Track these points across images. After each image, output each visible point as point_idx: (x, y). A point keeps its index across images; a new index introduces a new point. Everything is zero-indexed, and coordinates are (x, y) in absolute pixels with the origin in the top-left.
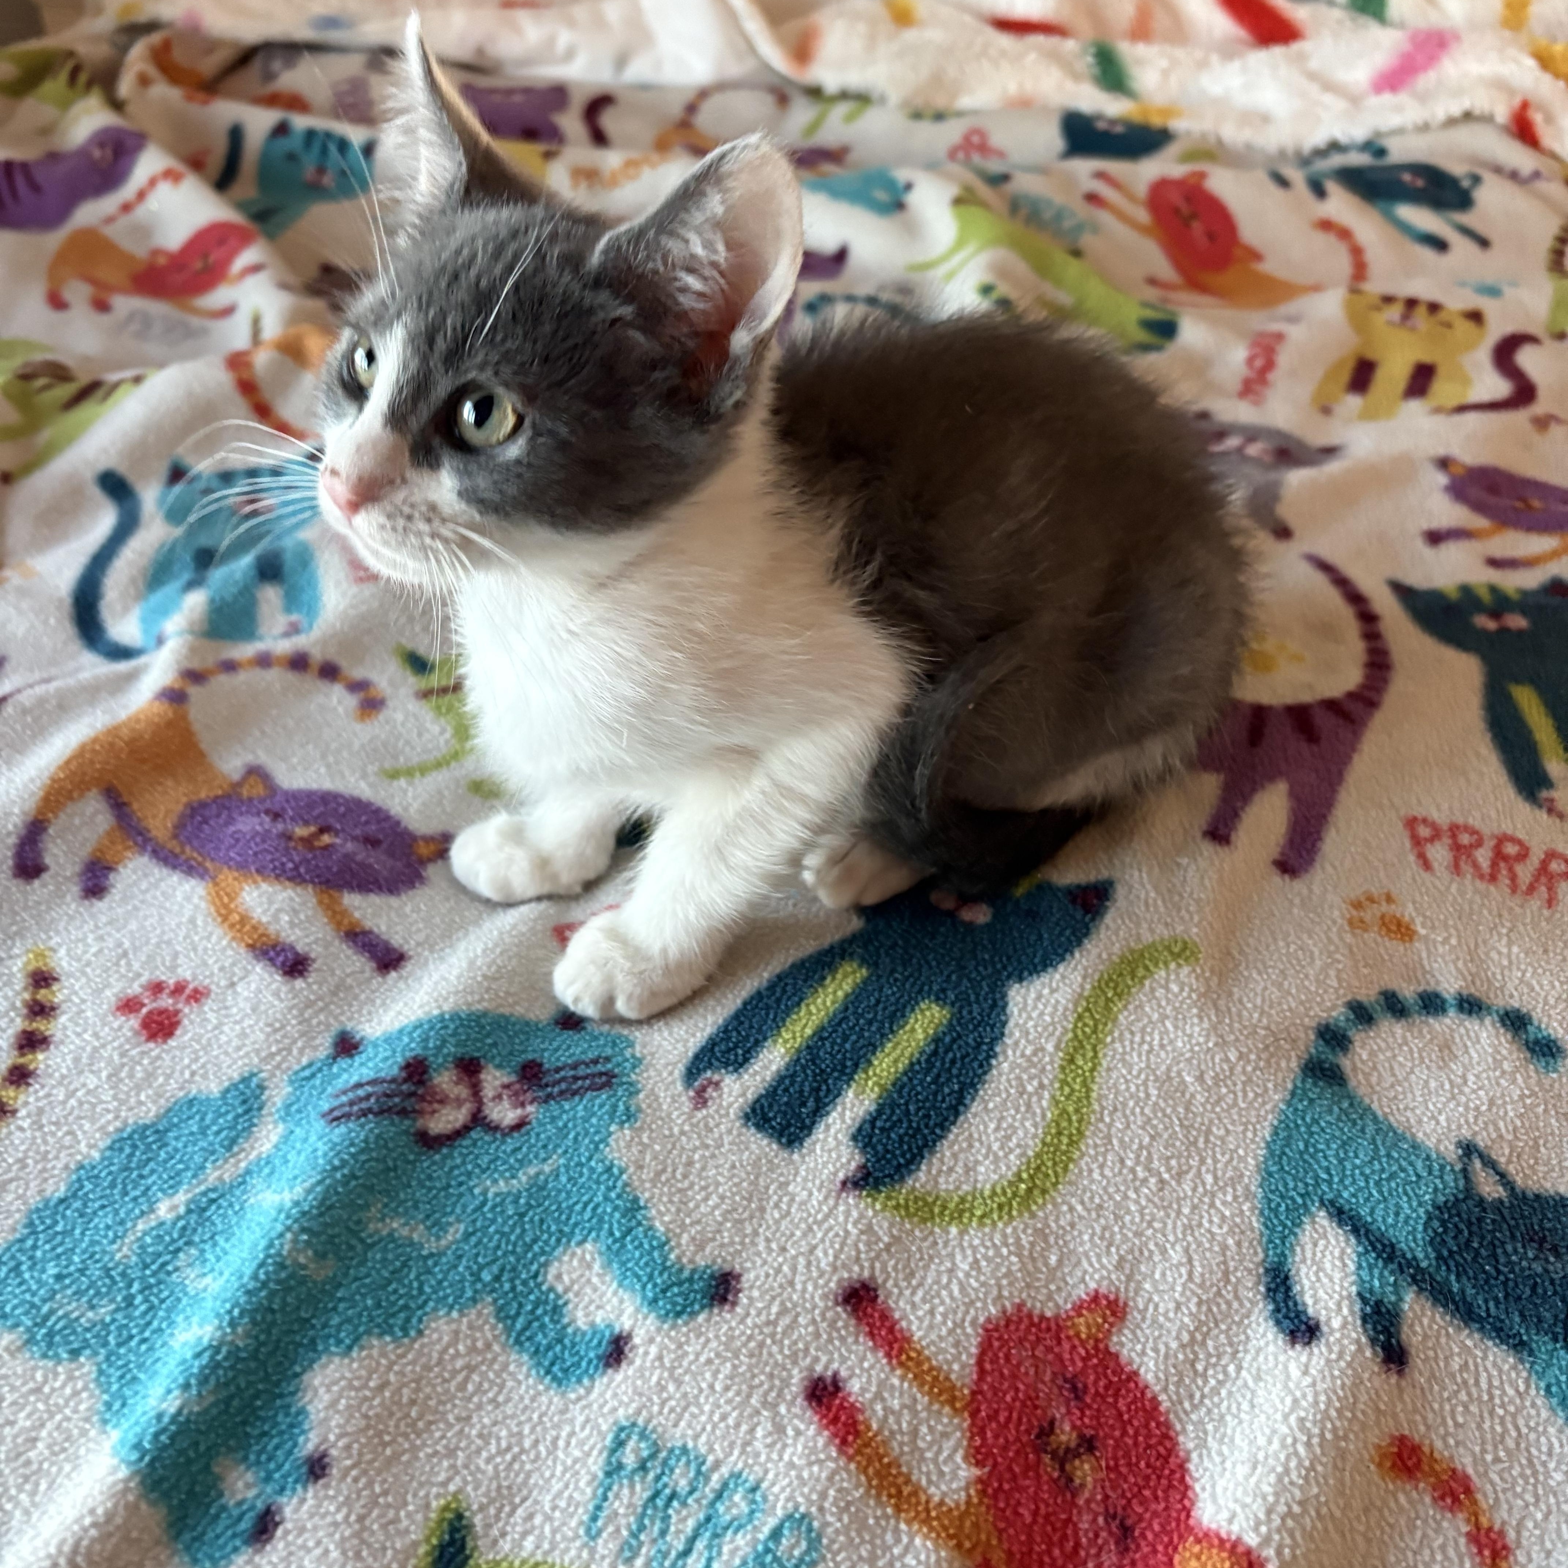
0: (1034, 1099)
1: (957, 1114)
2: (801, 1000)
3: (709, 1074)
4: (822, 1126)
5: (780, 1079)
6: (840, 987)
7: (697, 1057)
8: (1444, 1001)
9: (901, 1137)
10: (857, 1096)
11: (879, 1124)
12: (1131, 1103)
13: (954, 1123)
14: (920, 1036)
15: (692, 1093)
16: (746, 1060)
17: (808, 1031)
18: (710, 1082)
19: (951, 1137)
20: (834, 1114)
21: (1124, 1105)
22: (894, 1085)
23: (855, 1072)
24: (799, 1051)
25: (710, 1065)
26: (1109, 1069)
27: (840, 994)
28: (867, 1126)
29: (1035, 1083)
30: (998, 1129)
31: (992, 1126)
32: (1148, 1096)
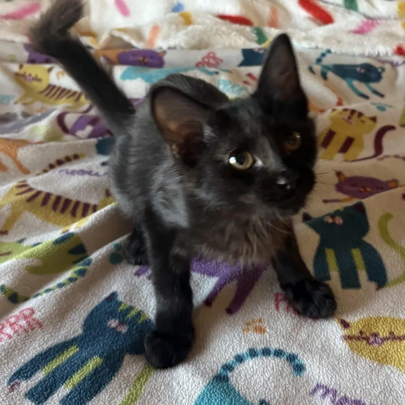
0: (123, 390)
1: (97, 393)
2: (55, 357)
3: (17, 380)
4: (51, 398)
5: (40, 382)
6: (69, 354)
7: (15, 375)
8: (270, 351)
9: (76, 400)
10: (64, 388)
11: (69, 397)
12: (155, 391)
13: (95, 396)
14: (91, 368)
15: (9, 387)
16: (31, 376)
17: (54, 367)
18: (16, 383)
19: (93, 400)
20: (56, 394)
21: (152, 391)
22: (78, 384)
23: (66, 380)
24: (49, 373)
25: (18, 378)
26: (150, 382)
27: (68, 356)
28: (66, 398)
29: (125, 385)
30: (109, 398)
31: (108, 396)
32: (160, 389)
